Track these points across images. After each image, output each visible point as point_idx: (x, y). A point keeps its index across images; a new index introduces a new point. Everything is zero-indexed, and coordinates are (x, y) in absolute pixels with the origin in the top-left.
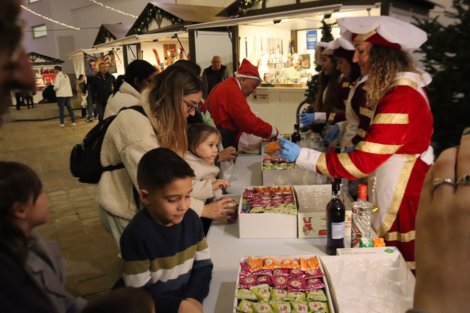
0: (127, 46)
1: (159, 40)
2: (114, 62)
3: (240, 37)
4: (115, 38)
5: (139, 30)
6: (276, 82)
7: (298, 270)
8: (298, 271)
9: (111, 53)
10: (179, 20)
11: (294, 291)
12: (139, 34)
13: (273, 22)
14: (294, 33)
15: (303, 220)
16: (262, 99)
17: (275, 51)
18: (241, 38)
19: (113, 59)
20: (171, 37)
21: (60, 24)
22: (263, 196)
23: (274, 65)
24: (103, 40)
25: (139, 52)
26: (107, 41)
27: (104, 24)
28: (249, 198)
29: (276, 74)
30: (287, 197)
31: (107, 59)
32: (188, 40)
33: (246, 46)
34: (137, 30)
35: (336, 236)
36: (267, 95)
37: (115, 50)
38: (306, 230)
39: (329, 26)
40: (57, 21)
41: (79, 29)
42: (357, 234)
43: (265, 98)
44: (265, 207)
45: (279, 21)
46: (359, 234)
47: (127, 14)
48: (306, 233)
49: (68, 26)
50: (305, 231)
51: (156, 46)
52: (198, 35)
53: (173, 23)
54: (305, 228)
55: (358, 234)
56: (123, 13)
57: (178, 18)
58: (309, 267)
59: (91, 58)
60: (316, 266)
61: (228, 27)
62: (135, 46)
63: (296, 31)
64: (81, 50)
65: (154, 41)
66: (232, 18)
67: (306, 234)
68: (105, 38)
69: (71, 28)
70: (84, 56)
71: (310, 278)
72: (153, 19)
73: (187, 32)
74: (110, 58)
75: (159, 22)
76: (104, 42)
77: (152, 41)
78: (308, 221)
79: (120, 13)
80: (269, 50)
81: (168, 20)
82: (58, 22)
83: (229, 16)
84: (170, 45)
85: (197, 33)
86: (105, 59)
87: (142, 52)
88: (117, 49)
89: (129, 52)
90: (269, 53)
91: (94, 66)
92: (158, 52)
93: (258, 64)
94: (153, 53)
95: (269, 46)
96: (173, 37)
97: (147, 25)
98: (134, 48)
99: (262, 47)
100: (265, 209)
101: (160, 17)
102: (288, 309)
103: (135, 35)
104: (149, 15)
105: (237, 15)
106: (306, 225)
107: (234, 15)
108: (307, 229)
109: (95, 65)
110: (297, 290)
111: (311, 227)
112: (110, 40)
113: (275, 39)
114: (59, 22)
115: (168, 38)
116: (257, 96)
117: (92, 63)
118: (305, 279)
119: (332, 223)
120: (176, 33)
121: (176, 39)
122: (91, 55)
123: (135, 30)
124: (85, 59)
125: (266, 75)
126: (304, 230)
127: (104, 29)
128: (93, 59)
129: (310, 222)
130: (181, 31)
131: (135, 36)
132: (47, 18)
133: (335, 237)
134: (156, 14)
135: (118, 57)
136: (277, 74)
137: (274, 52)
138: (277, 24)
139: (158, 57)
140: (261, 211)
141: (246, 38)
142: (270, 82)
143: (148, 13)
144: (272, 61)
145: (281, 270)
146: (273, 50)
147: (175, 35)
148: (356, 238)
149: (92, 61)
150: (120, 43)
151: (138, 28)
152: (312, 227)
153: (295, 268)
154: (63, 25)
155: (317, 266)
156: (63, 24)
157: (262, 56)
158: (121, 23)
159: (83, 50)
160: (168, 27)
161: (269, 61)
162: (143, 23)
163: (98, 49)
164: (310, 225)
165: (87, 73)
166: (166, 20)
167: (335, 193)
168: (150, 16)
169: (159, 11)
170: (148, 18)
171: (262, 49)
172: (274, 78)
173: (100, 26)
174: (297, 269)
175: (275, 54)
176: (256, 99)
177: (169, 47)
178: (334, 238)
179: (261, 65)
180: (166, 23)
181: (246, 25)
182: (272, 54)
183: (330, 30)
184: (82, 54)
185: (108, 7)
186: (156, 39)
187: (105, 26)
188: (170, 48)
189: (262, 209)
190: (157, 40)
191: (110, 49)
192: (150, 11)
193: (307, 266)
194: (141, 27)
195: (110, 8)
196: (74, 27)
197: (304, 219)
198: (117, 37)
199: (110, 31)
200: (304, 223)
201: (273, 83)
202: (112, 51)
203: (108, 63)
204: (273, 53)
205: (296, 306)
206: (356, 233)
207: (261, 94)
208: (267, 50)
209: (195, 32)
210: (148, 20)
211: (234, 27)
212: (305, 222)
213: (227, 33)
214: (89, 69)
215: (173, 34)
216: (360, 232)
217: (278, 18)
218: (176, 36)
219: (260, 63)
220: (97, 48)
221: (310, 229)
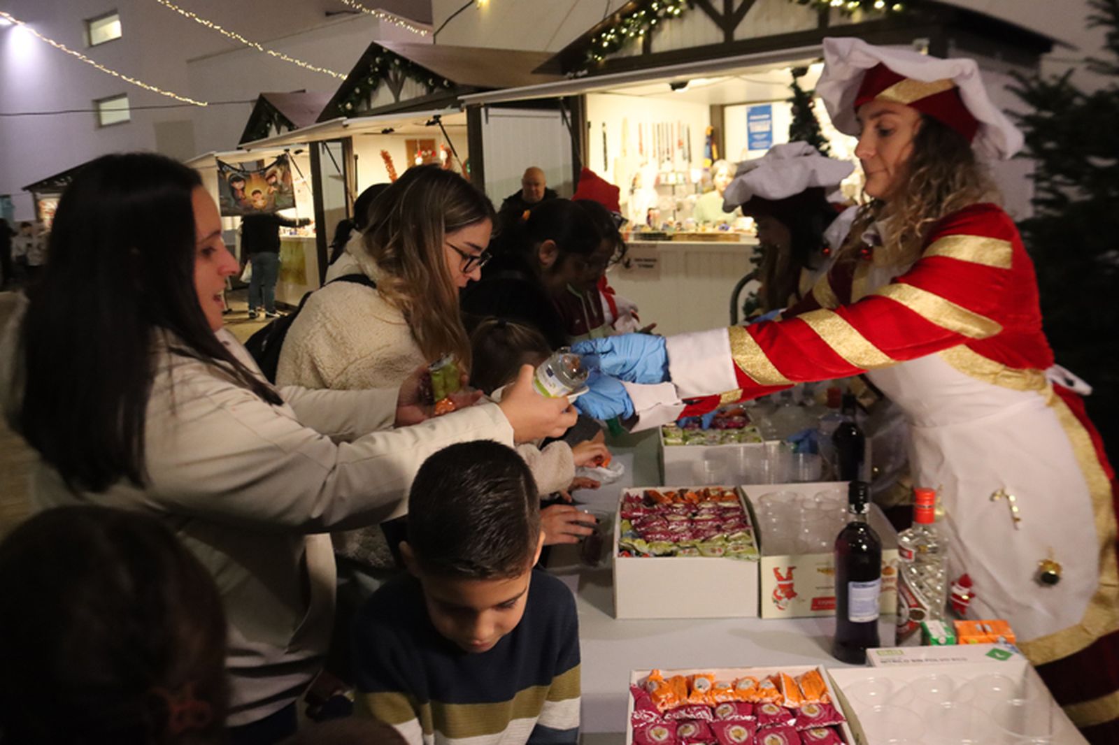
0: (320, 145)
1: (396, 130)
2: (288, 182)
3: (589, 123)
4: (291, 126)
5: (349, 106)
6: (675, 229)
7: (778, 706)
8: (777, 709)
9: (282, 161)
10: (445, 83)
12: (349, 117)
13: (669, 87)
14: (718, 112)
15: (772, 573)
16: (643, 269)
17: (673, 156)
18: (592, 125)
19: (286, 175)
20: (426, 122)
21: (163, 93)
22: (670, 513)
23: (670, 189)
24: (263, 132)
25: (349, 156)
26: (273, 133)
27: (266, 94)
28: (636, 518)
29: (675, 208)
30: (729, 515)
31: (273, 174)
32: (465, 129)
33: (605, 143)
34: (344, 107)
35: (858, 614)
36: (655, 260)
37: (292, 153)
38: (780, 598)
39: (808, 95)
40: (154, 87)
41: (206, 104)
42: (912, 609)
43: (651, 266)
44: (678, 540)
45: (682, 85)
46: (918, 609)
47: (319, 69)
48: (781, 606)
49: (180, 99)
50: (777, 599)
51: (389, 145)
52: (490, 119)
53: (430, 89)
54: (779, 593)
55: (915, 611)
56: (310, 67)
57: (443, 79)
58: (805, 698)
59: (236, 172)
60: (821, 695)
61: (562, 98)
62: (339, 144)
63: (722, 107)
64: (212, 155)
65: (385, 132)
66: (570, 79)
67: (780, 608)
68: (268, 125)
69: (186, 102)
70: (218, 168)
71: (809, 727)
72: (383, 80)
73: (462, 111)
74: (279, 173)
75: (397, 88)
76: (266, 135)
77: (380, 132)
78: (784, 575)
79: (301, 67)
80: (660, 153)
81: (418, 82)
82: (156, 89)
83: (564, 73)
84: (422, 142)
85: (486, 112)
86: (267, 176)
87: (356, 157)
88: (297, 152)
89: (324, 159)
90: (660, 158)
91: (241, 192)
92: (392, 159)
93: (634, 185)
94: (382, 161)
95: (659, 142)
96: (429, 124)
97: (367, 95)
98: (337, 149)
99: (641, 145)
100: (679, 546)
101: (399, 75)
103: (340, 119)
104: (372, 71)
105: (582, 70)
106: (780, 586)
107: (576, 71)
108: (782, 595)
109: (243, 189)
111: (792, 591)
112: (278, 131)
113: (672, 126)
114: (159, 88)
115: (416, 124)
116: (632, 262)
117: (238, 185)
118: (797, 729)
119: (851, 584)
120: (436, 112)
121: (437, 128)
122: (234, 166)
123: (340, 106)
124: (222, 175)
125: (652, 212)
126: (775, 598)
127: (266, 105)
128: (240, 175)
129: (790, 577)
130: (448, 110)
131: (342, 121)
132: (131, 80)
133: (857, 616)
134: (389, 68)
135: (297, 168)
136: (679, 210)
137: (670, 156)
138: (678, 91)
139: (394, 170)
140: (669, 550)
141: (604, 125)
142: (663, 230)
143: (371, 66)
144: (667, 179)
145: (734, 704)
146: (668, 153)
147: (435, 117)
148: (909, 621)
149: (238, 179)
150: (303, 138)
151: (347, 103)
152: (795, 589)
153: (768, 700)
154: (169, 96)
155: (825, 696)
156: (168, 94)
157: (642, 165)
158: (304, 91)
159: (217, 154)
160: (417, 99)
161: (658, 180)
162: (357, 91)
163: (252, 151)
164: (791, 586)
166: (414, 83)
167: (856, 509)
168: (375, 72)
169: (397, 62)
170: (370, 79)
171: (641, 150)
172: (671, 219)
173: (256, 97)
174: (774, 703)
175: (672, 162)
176: (629, 270)
177: (418, 146)
178: (853, 619)
179: (640, 188)
180: (412, 90)
181: (604, 93)
182: (666, 161)
183: (811, 104)
184: (215, 163)
185: (275, 52)
186: (388, 128)
187: (268, 99)
188: (423, 149)
189: (670, 546)
190: (391, 130)
191: (281, 152)
192: (375, 62)
193: (799, 697)
194: (354, 98)
195: (280, 54)
196: (193, 100)
197: (776, 570)
198: (296, 123)
199: (280, 110)
200: (775, 579)
201: (669, 233)
202: (284, 156)
203: (275, 184)
204: (668, 159)
206: (910, 606)
207: (641, 257)
208: (654, 151)
209: (483, 110)
210: (371, 82)
211: (575, 97)
212: (780, 578)
213: (558, 114)
214: (229, 199)
215: (429, 115)
216: (919, 605)
218: (437, 120)
219: (638, 182)
220: (249, 150)
221: (792, 594)
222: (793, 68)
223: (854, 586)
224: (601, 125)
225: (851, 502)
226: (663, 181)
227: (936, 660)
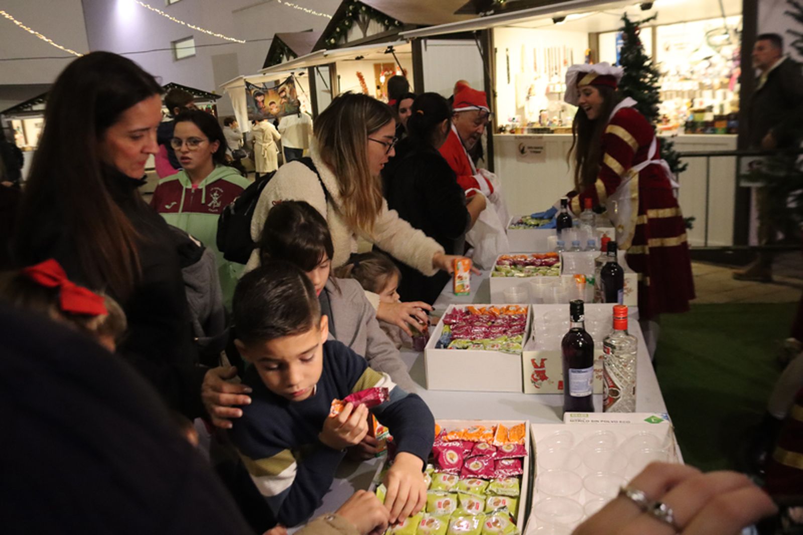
0: (315, 69)
1: (365, 57)
2: (293, 95)
3: (496, 49)
4: (295, 56)
5: (333, 41)
6: (558, 126)
7: (489, 444)
8: (488, 446)
9: (289, 81)
10: (396, 22)
11: (469, 478)
12: (327, 49)
13: (552, 21)
14: (594, 38)
15: (531, 363)
16: (534, 154)
17: (560, 71)
18: (498, 50)
19: (292, 91)
20: (385, 51)
21: (215, 35)
22: (477, 321)
23: (557, 96)
24: (278, 60)
25: (334, 77)
26: (285, 61)
27: (279, 34)
28: (454, 324)
29: (560, 110)
30: (515, 324)
31: (283, 90)
32: (410, 55)
33: (508, 63)
34: (329, 41)
35: (576, 391)
36: (542, 148)
37: (296, 75)
38: (536, 380)
39: (635, 25)
40: (209, 31)
41: (244, 41)
42: (610, 389)
43: (539, 152)
44: (474, 339)
45: (561, 19)
46: (614, 389)
47: (321, 14)
48: (537, 385)
49: (227, 38)
50: (534, 381)
51: (361, 67)
52: (428, 47)
53: (387, 28)
54: (535, 376)
55: (612, 390)
56: (314, 13)
57: (394, 20)
58: (509, 440)
59: (258, 89)
60: (520, 439)
61: (475, 32)
62: (327, 68)
63: (598, 34)
64: (241, 78)
65: (358, 58)
66: (482, 17)
67: (536, 387)
68: (281, 56)
69: (231, 40)
70: (246, 87)
71: (503, 457)
72: (355, 22)
73: (408, 42)
74: (287, 89)
75: (364, 27)
76: (280, 62)
77: (354, 58)
78: (539, 365)
79: (308, 13)
80: (549, 70)
81: (378, 22)
82: (210, 33)
83: (477, 13)
84: (384, 65)
85: (425, 43)
86: (279, 92)
87: (339, 77)
88: (301, 74)
89: (318, 78)
90: (549, 74)
91: (261, 104)
92: (364, 78)
93: (529, 93)
94: (357, 79)
95: (549, 62)
96: (387, 52)
97: (345, 33)
98: (325, 71)
99: (535, 63)
100: (473, 343)
101: (366, 18)
102: (450, 505)
103: (321, 51)
104: (347, 15)
105: (490, 10)
106: (536, 372)
107: (486, 11)
108: (538, 378)
109: (263, 101)
110: (476, 476)
111: (545, 375)
112: (288, 59)
113: (559, 49)
114: (212, 32)
115: (378, 52)
116: (526, 149)
117: (260, 99)
118: (495, 459)
119: (570, 370)
120: (390, 44)
121: (390, 55)
122: (257, 85)
123: (327, 41)
124: (248, 92)
125: (542, 112)
126: (533, 379)
127: (279, 42)
128: (261, 91)
129: (542, 366)
130: (398, 42)
131: (323, 52)
132: (193, 27)
133: (575, 392)
134: (359, 13)
135: (301, 87)
136: (563, 111)
137: (557, 71)
138: (558, 23)
139: (365, 86)
140: (466, 345)
141: (507, 50)
142: (549, 125)
143: (347, 12)
144: (554, 89)
145: (461, 442)
146: (556, 69)
147: (389, 47)
148: (608, 396)
149: (259, 94)
150: (303, 64)
151: (331, 39)
152: (547, 374)
153: (484, 440)
154: (220, 37)
155: (522, 439)
156: (218, 35)
157: (536, 79)
158: (311, 30)
159: (245, 78)
160: (378, 35)
161: (548, 89)
162: (338, 30)
163: (267, 74)
164: (544, 372)
165: (252, 115)
166: (376, 23)
167: (574, 318)
168: (349, 17)
169: (364, 8)
170: (346, 22)
171: (535, 68)
172: (556, 118)
173: (273, 37)
174: (487, 443)
175: (560, 76)
176: (524, 155)
177: (382, 68)
178: (573, 394)
179: (534, 95)
180: (375, 28)
181: (507, 26)
182: (555, 76)
183: (637, 32)
184: (243, 83)
185: (290, 3)
186: (359, 56)
187: (280, 37)
188: (385, 70)
189: (467, 342)
190: (361, 58)
191: (288, 74)
192: (349, 9)
193: (505, 439)
194: (336, 35)
195: (293, 5)
196: (236, 39)
197: (533, 361)
198: (298, 54)
199: (288, 45)
200: (533, 367)
201: (552, 128)
202: (291, 76)
203: (285, 97)
204: (556, 74)
205: (465, 501)
206: (609, 387)
207: (533, 146)
208: (545, 68)
209: (423, 41)
210: (347, 24)
211: (486, 31)
212: (536, 366)
213: (474, 42)
214: (253, 108)
215: (384, 46)
216: (615, 386)
217: (559, 14)
218: (391, 50)
219: (533, 92)
220: (264, 74)
221: (544, 378)
222: (641, 4)
223: (573, 372)
224: (505, 50)
225: (571, 314)
226: (551, 90)
227: (608, 422)
